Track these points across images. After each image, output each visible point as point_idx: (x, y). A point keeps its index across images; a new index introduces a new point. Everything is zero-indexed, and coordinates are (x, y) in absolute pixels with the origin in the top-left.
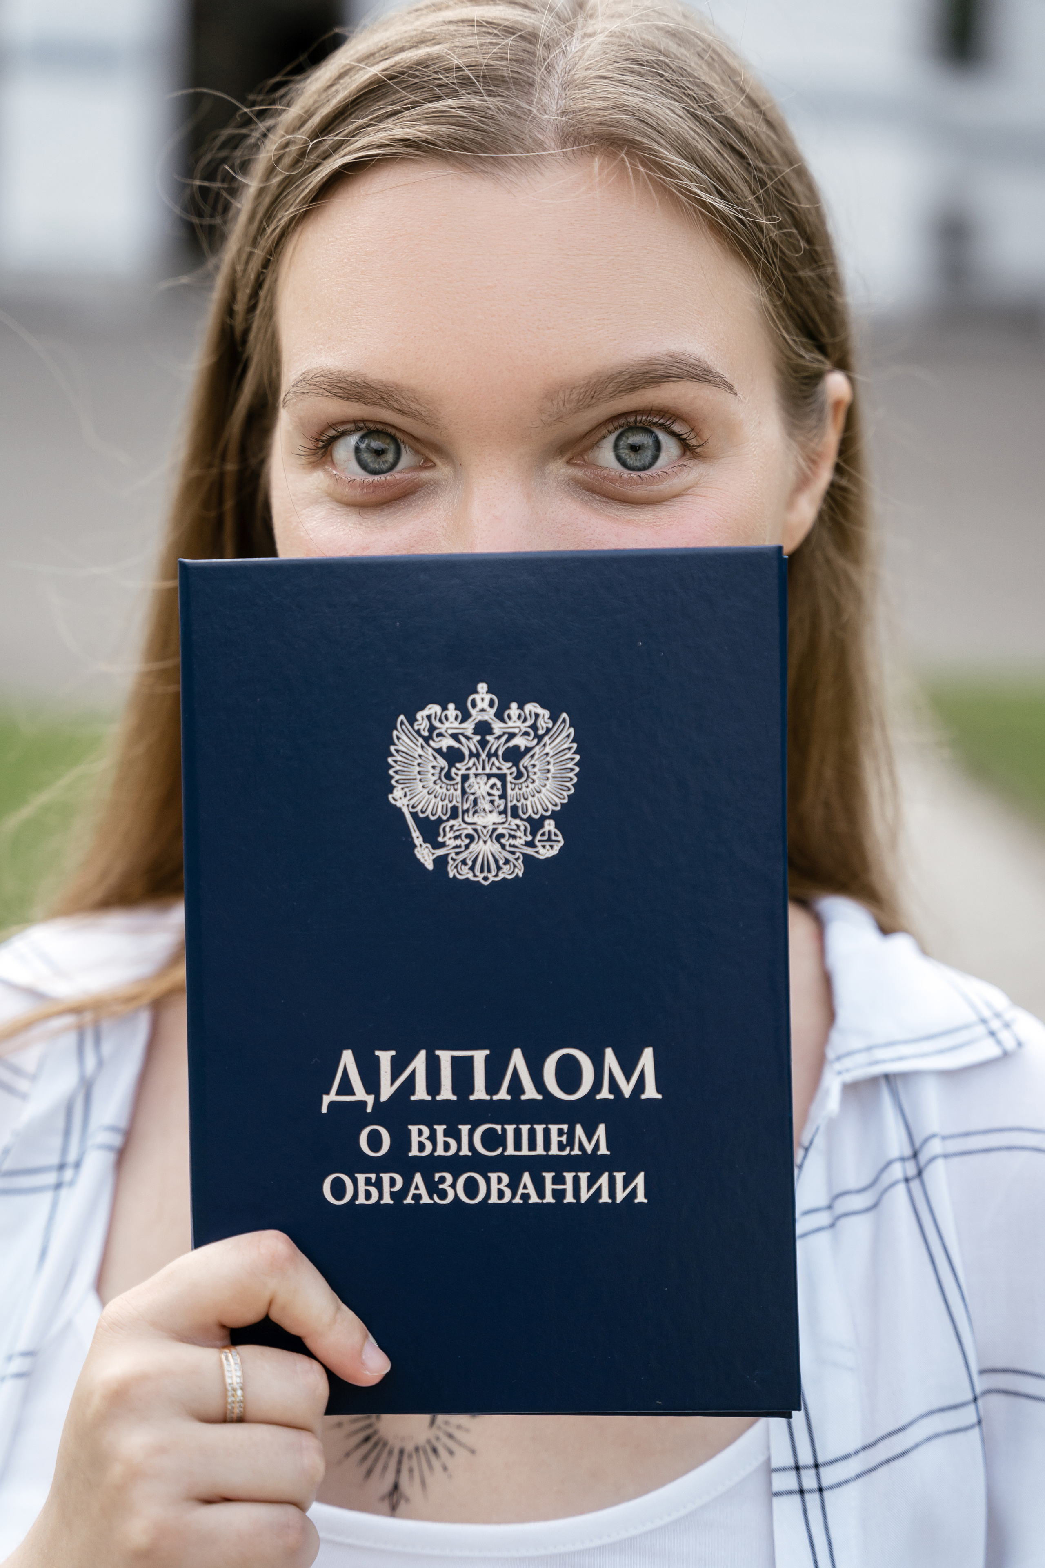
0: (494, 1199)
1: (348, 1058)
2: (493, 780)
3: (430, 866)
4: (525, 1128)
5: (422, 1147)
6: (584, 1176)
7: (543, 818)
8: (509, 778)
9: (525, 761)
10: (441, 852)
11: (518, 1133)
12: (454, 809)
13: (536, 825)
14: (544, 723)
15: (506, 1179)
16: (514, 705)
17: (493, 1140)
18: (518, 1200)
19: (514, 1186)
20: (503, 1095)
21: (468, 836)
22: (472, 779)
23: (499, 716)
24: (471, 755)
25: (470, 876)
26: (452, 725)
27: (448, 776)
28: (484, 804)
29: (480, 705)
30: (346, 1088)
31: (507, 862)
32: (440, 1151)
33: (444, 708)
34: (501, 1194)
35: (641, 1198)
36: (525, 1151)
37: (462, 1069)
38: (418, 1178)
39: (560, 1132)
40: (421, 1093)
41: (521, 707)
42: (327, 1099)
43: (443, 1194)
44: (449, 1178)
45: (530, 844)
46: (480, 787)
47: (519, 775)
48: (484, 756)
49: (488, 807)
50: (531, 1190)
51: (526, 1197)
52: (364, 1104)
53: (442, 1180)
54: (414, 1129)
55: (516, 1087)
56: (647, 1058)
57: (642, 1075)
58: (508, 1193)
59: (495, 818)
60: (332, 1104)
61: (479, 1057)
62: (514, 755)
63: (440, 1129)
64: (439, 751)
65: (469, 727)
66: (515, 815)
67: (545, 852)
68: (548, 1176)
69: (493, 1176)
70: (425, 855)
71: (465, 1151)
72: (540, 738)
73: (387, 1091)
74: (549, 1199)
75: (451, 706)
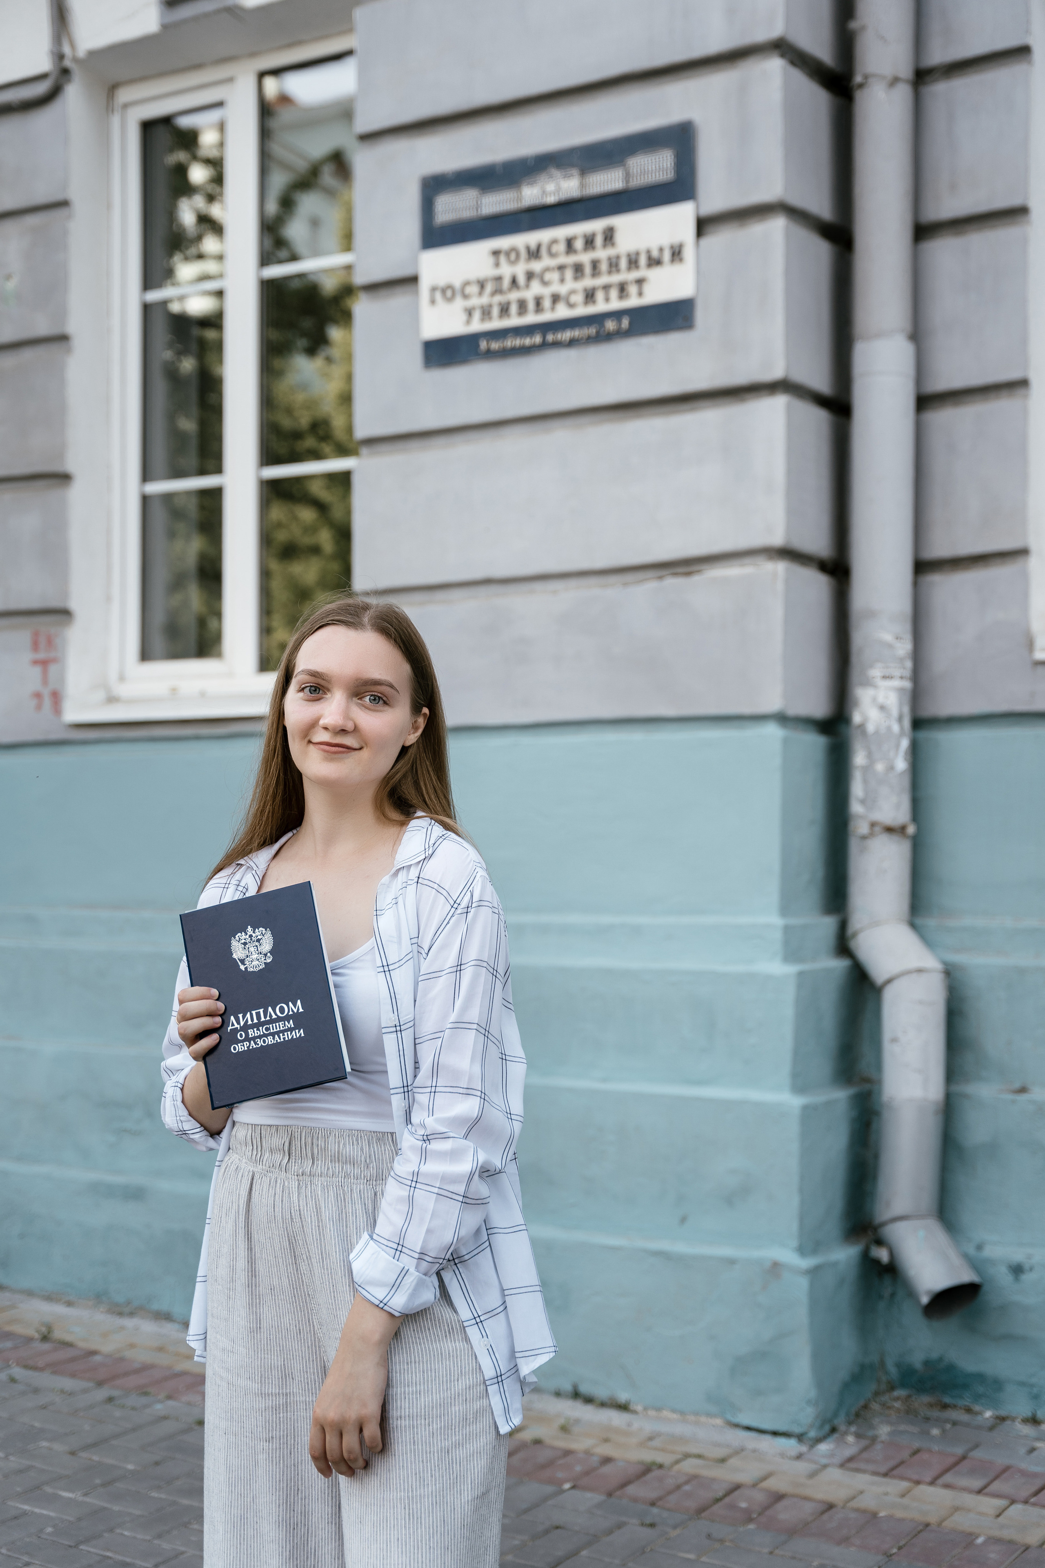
0: (270, 1043)
1: (232, 1018)
2: (255, 947)
3: (244, 970)
4: (274, 1025)
5: (252, 1034)
6: (289, 1033)
7: (267, 953)
8: (258, 946)
9: (261, 941)
10: (246, 966)
11: (273, 1026)
12: (247, 956)
13: (266, 955)
14: (264, 932)
15: (272, 1037)
16: (257, 929)
17: (267, 1029)
18: (275, 1042)
19: (274, 1039)
20: (268, 1018)
21: (252, 961)
22: (250, 948)
23: (254, 932)
24: (249, 943)
25: (253, 970)
26: (244, 937)
27: (245, 949)
28: (254, 953)
29: (249, 931)
30: (233, 1025)
31: (261, 965)
32: (256, 1035)
33: (242, 933)
34: (271, 1041)
35: (303, 1035)
36: (275, 1030)
37: (258, 1014)
38: (252, 1042)
39: (282, 1024)
40: (250, 1022)
41: (258, 929)
42: (229, 1029)
43: (258, 1044)
44: (259, 1040)
45: (265, 960)
46: (252, 949)
47: (260, 945)
48: (252, 942)
49: (255, 953)
50: (278, 1039)
51: (277, 1041)
52: (237, 1028)
53: (257, 1041)
54: (249, 1031)
55: (271, 1016)
56: (299, 1002)
57: (298, 1007)
58: (273, 1041)
59: (257, 955)
60: (230, 1029)
61: (261, 1011)
62: (258, 940)
63: (255, 1029)
64: (242, 943)
65: (248, 936)
66: (261, 954)
67: (269, 961)
68: (281, 1035)
69: (269, 1037)
70: (242, 967)
71: (262, 1033)
72: (264, 935)
73: (242, 1023)
74: (282, 1040)
75: (243, 933)
